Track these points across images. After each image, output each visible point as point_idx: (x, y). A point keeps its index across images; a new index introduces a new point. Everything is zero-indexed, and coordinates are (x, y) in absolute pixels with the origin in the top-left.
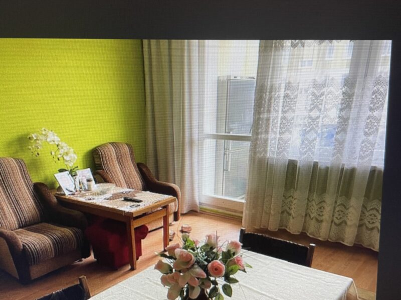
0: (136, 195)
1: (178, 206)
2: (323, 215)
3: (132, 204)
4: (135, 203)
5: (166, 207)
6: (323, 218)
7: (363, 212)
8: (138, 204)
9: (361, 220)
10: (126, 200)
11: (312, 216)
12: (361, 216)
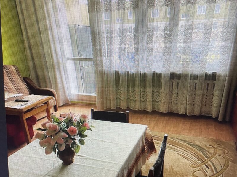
0: (24, 97)
1: (56, 102)
2: (136, 98)
3: (22, 103)
4: (24, 103)
5: (46, 103)
6: (136, 99)
7: (153, 94)
8: (26, 103)
9: (153, 98)
10: (17, 101)
11: (131, 99)
12: (152, 96)
